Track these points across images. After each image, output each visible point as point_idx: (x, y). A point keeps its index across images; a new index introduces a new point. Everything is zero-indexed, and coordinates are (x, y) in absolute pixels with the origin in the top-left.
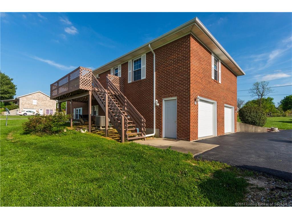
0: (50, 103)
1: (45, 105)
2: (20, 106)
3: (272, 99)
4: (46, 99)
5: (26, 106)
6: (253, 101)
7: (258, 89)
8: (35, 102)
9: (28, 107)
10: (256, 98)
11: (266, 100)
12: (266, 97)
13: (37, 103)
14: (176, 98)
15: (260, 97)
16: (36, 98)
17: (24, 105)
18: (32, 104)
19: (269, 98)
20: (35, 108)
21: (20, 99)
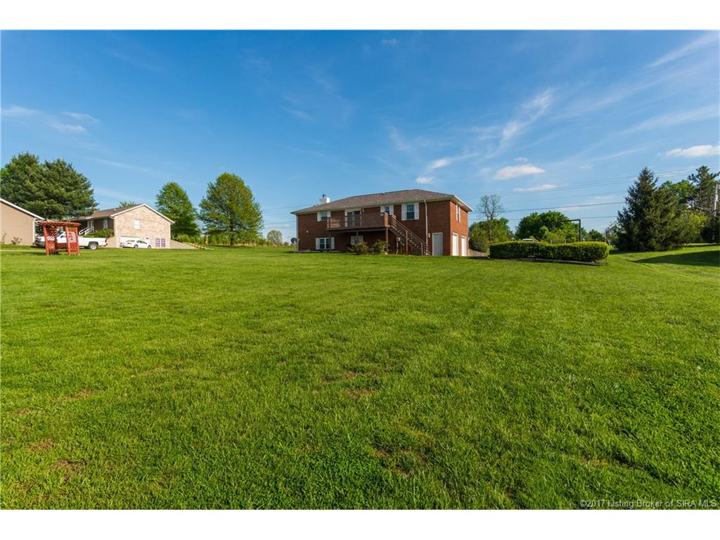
0: (160, 226)
1: (154, 230)
2: (116, 232)
3: (506, 221)
4: (155, 219)
5: (125, 231)
6: (480, 223)
7: (486, 206)
8: (137, 224)
9: (127, 233)
10: (485, 219)
11: (498, 222)
12: (498, 217)
13: (141, 226)
14: (441, 233)
15: (490, 219)
16: (139, 217)
17: (121, 230)
18: (133, 228)
19: (502, 219)
20: (138, 235)
21: (115, 218)
